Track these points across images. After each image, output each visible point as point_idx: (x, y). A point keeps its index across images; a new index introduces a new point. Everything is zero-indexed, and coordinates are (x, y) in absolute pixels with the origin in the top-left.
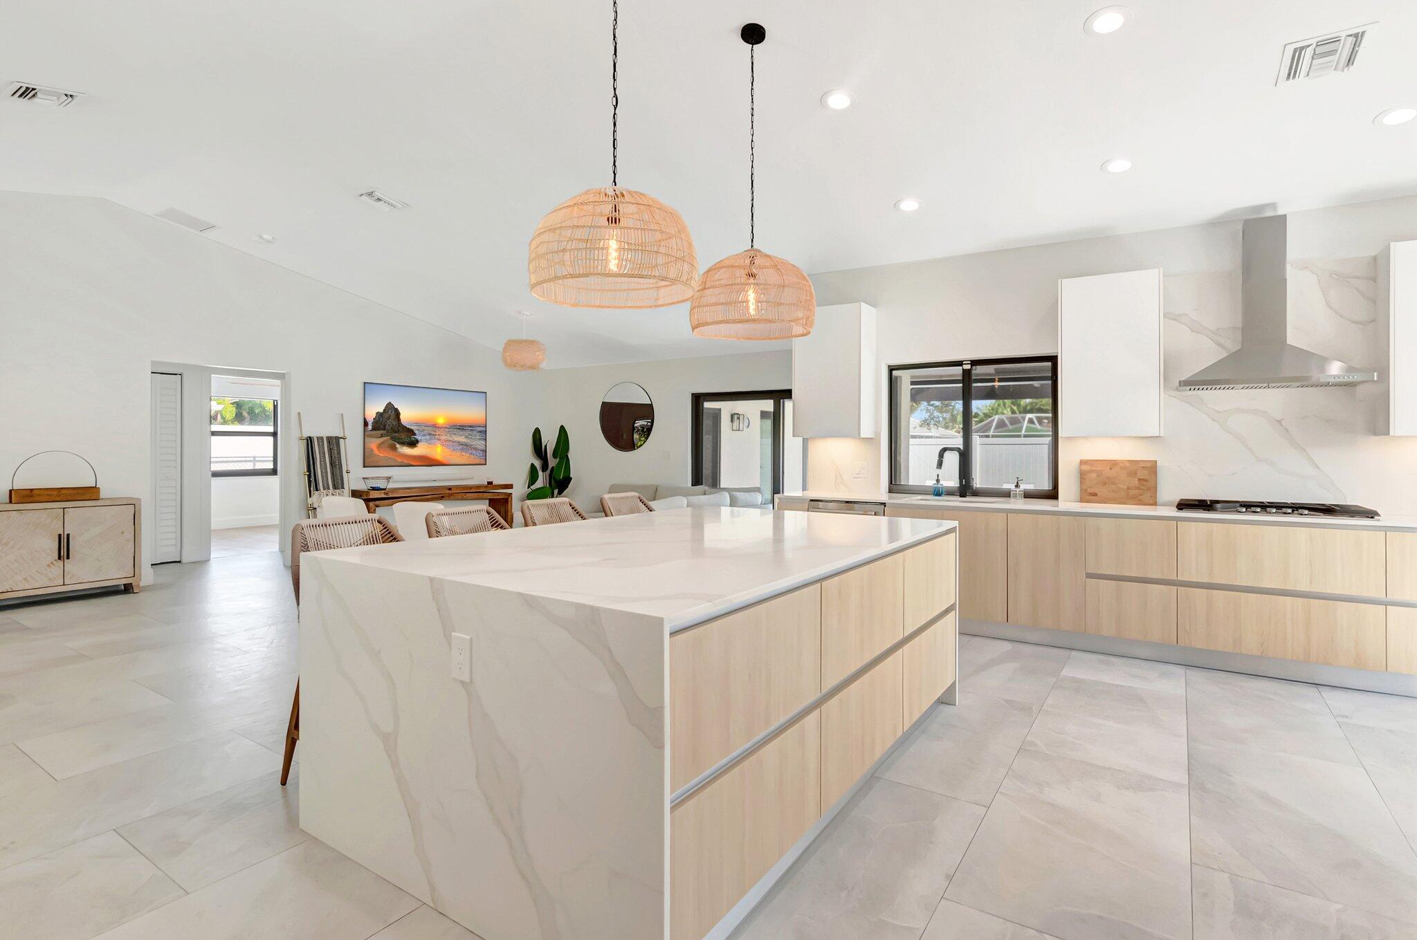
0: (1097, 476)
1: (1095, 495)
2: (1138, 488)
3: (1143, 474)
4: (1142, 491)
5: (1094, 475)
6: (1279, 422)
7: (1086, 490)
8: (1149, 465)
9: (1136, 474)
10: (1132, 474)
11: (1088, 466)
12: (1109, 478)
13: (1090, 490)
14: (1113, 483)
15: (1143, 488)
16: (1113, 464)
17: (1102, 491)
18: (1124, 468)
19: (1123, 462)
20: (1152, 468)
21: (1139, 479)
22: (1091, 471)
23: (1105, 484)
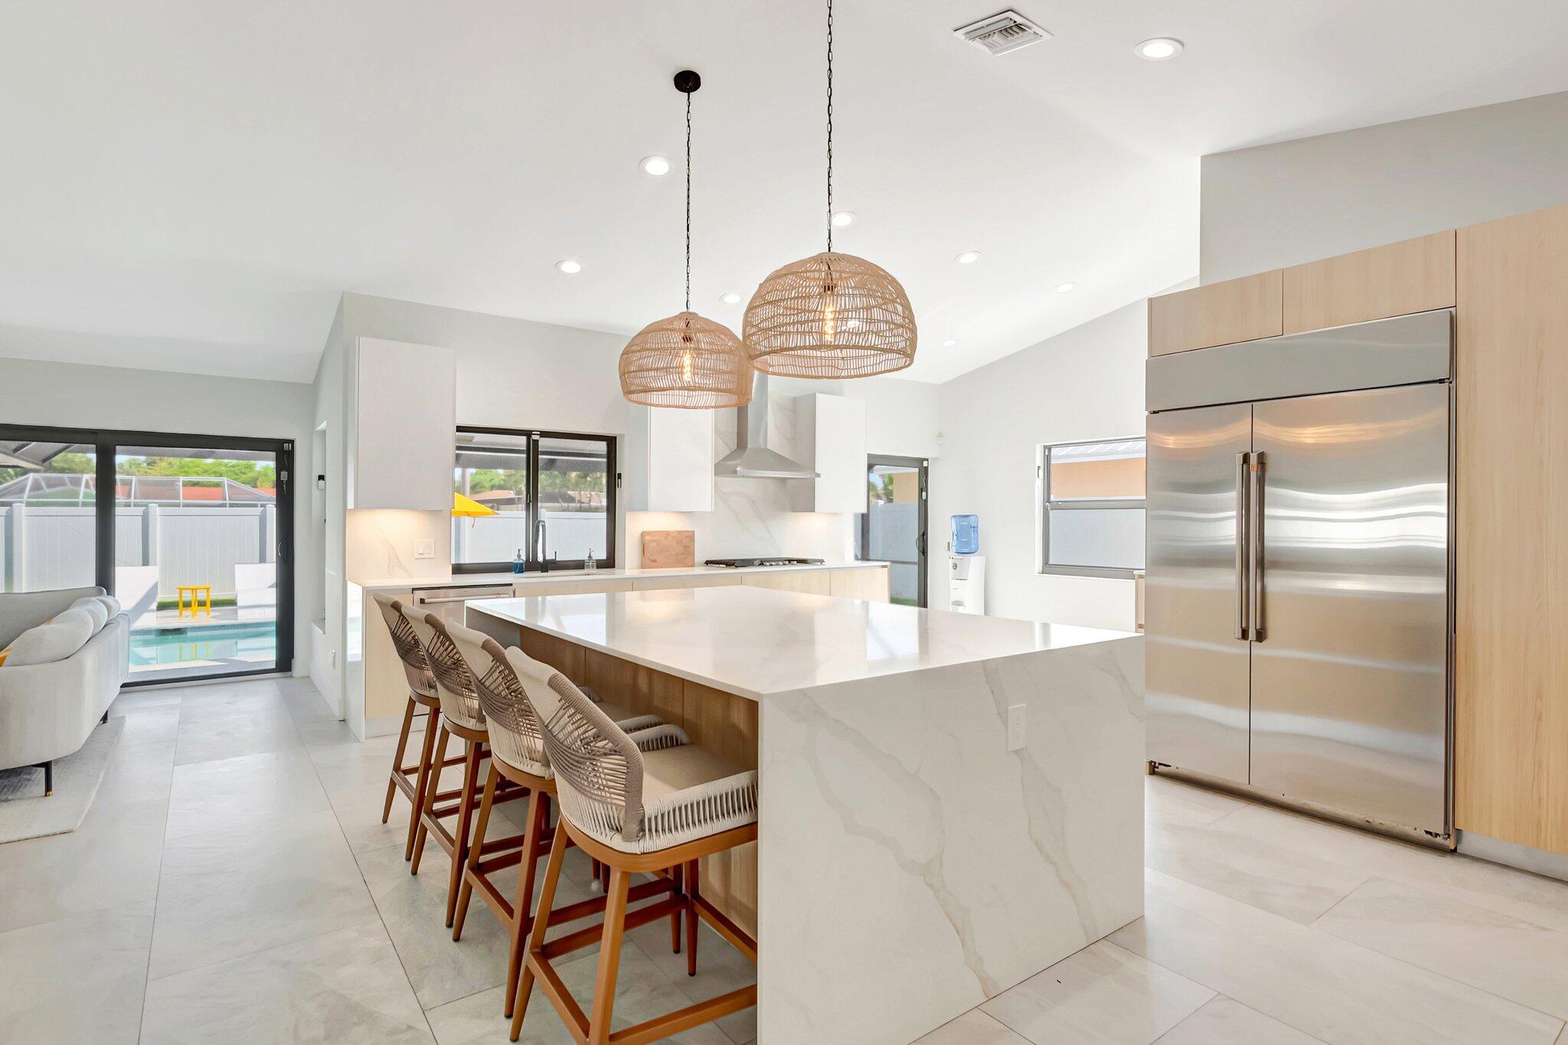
0: (657, 545)
1: (655, 561)
2: (683, 554)
3: (685, 542)
4: (686, 554)
5: (654, 544)
7: (647, 557)
8: (688, 533)
9: (681, 542)
10: (680, 542)
11: (648, 536)
12: (664, 547)
13: (651, 558)
14: (667, 551)
15: (687, 551)
16: (667, 534)
17: (659, 558)
18: (674, 537)
19: (673, 532)
20: (691, 536)
21: (684, 546)
22: (652, 541)
23: (662, 551)
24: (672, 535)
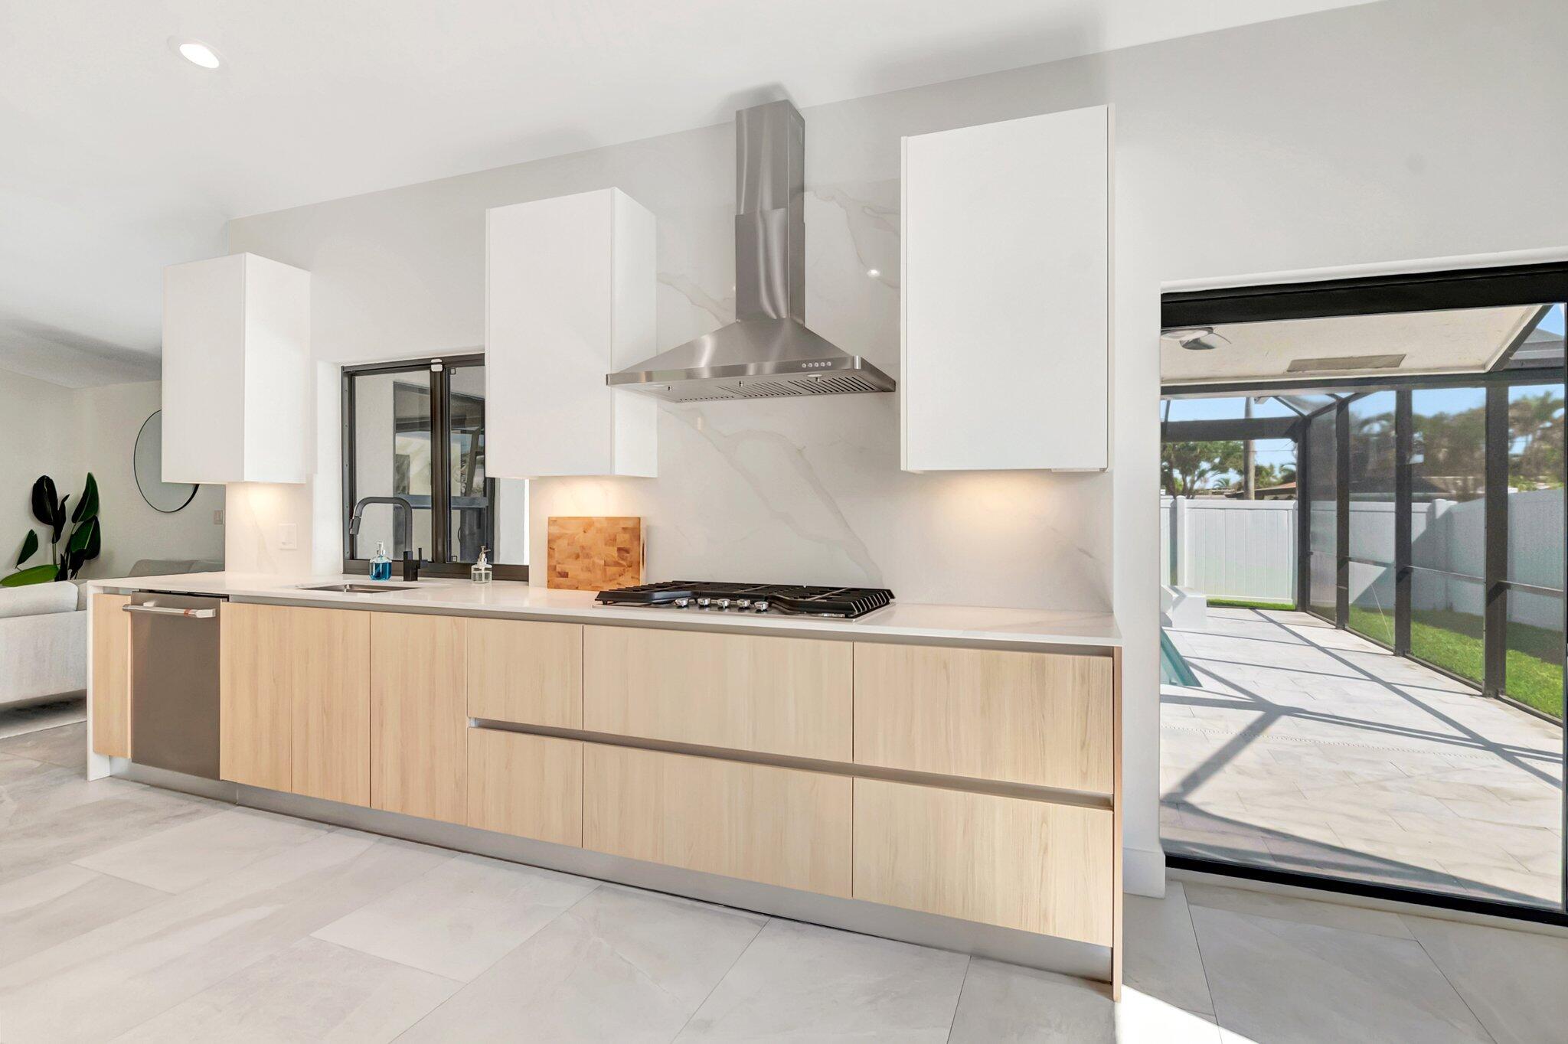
0: (568, 544)
1: (565, 575)
2: (617, 564)
3: (623, 539)
4: (622, 568)
5: (564, 542)
6: (800, 451)
7: (555, 568)
8: (630, 524)
9: (615, 540)
10: (612, 540)
11: (556, 527)
12: (583, 548)
13: (558, 569)
14: (588, 556)
15: (624, 563)
16: (588, 524)
17: (573, 568)
18: (599, 531)
19: (599, 519)
20: (636, 528)
21: (619, 549)
22: (559, 536)
23: (577, 557)
24: (597, 525)
